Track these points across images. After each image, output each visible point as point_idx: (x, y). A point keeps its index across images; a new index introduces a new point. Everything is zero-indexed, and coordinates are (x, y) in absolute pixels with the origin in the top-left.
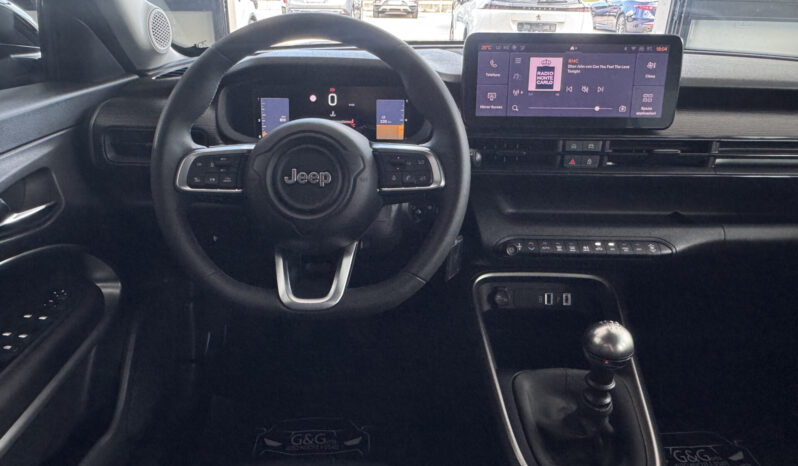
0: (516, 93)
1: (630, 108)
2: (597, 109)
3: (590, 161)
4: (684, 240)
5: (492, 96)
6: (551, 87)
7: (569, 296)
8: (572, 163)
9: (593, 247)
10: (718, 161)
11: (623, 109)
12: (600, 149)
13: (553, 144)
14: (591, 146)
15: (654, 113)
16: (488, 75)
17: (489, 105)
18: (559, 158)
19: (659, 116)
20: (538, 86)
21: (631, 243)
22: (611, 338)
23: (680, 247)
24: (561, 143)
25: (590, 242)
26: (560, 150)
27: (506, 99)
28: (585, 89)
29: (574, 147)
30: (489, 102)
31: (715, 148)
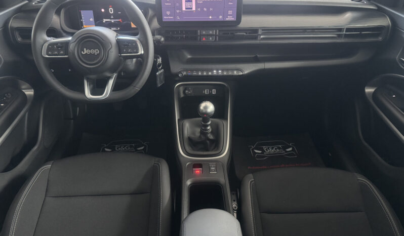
1: (224, 17)
2: (211, 17)
3: (211, 39)
4: (248, 69)
5: (168, 13)
6: (192, 9)
7: (215, 90)
8: (204, 39)
9: (212, 73)
10: (262, 37)
11: (221, 17)
12: (214, 33)
13: (196, 32)
14: (211, 32)
15: (233, 19)
16: (166, 4)
17: (168, 17)
18: (199, 37)
19: (235, 20)
20: (186, 9)
21: (227, 70)
22: (206, 108)
23: (246, 72)
24: (199, 31)
25: (212, 71)
26: (199, 34)
27: (174, 14)
28: (205, 9)
29: (204, 33)
30: (167, 16)
31: (260, 32)
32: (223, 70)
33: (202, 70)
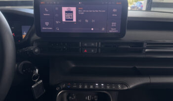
0: (57, 22)
1: (106, 29)
2: (92, 29)
3: (93, 51)
4: (134, 83)
5: (47, 24)
6: (72, 20)
8: (86, 51)
9: (94, 86)
10: (147, 50)
11: (103, 29)
12: (97, 46)
14: (93, 44)
15: (117, 31)
16: (45, 15)
18: (80, 49)
19: (119, 32)
20: (66, 20)
21: (111, 84)
23: (131, 86)
24: (80, 43)
25: (93, 84)
26: (80, 46)
28: (87, 21)
29: (86, 45)
30: (46, 26)
31: (145, 45)
32: (105, 84)
33: (83, 83)
